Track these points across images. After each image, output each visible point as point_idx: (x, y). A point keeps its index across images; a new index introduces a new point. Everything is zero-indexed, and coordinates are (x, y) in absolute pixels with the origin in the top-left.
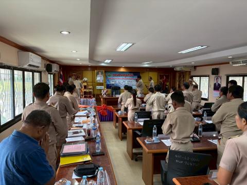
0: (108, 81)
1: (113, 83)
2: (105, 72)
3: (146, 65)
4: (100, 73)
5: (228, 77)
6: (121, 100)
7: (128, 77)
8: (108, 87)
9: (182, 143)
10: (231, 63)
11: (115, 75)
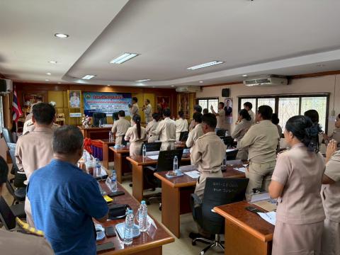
0: (87, 105)
1: (94, 108)
2: (82, 92)
3: (140, 84)
4: (75, 94)
5: (240, 99)
6: (116, 130)
7: (115, 100)
8: (87, 113)
9: (213, 172)
10: (244, 82)
11: (96, 98)
